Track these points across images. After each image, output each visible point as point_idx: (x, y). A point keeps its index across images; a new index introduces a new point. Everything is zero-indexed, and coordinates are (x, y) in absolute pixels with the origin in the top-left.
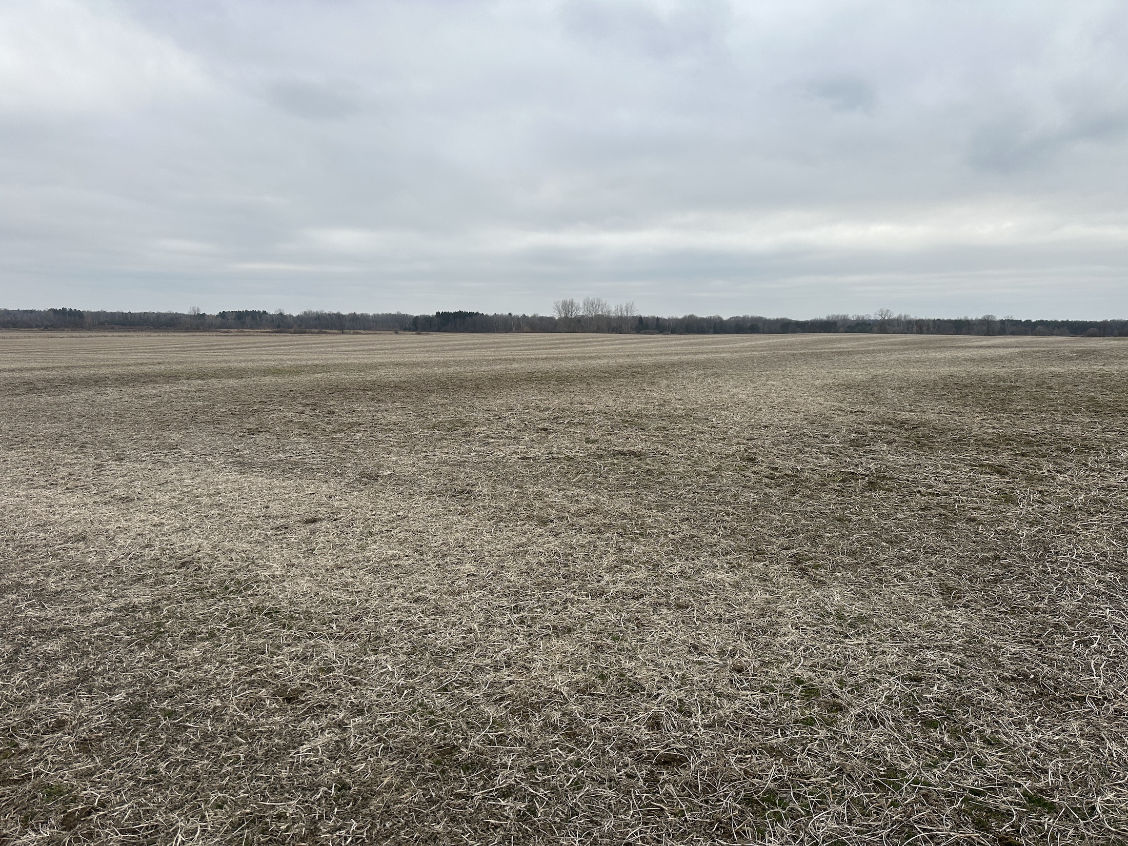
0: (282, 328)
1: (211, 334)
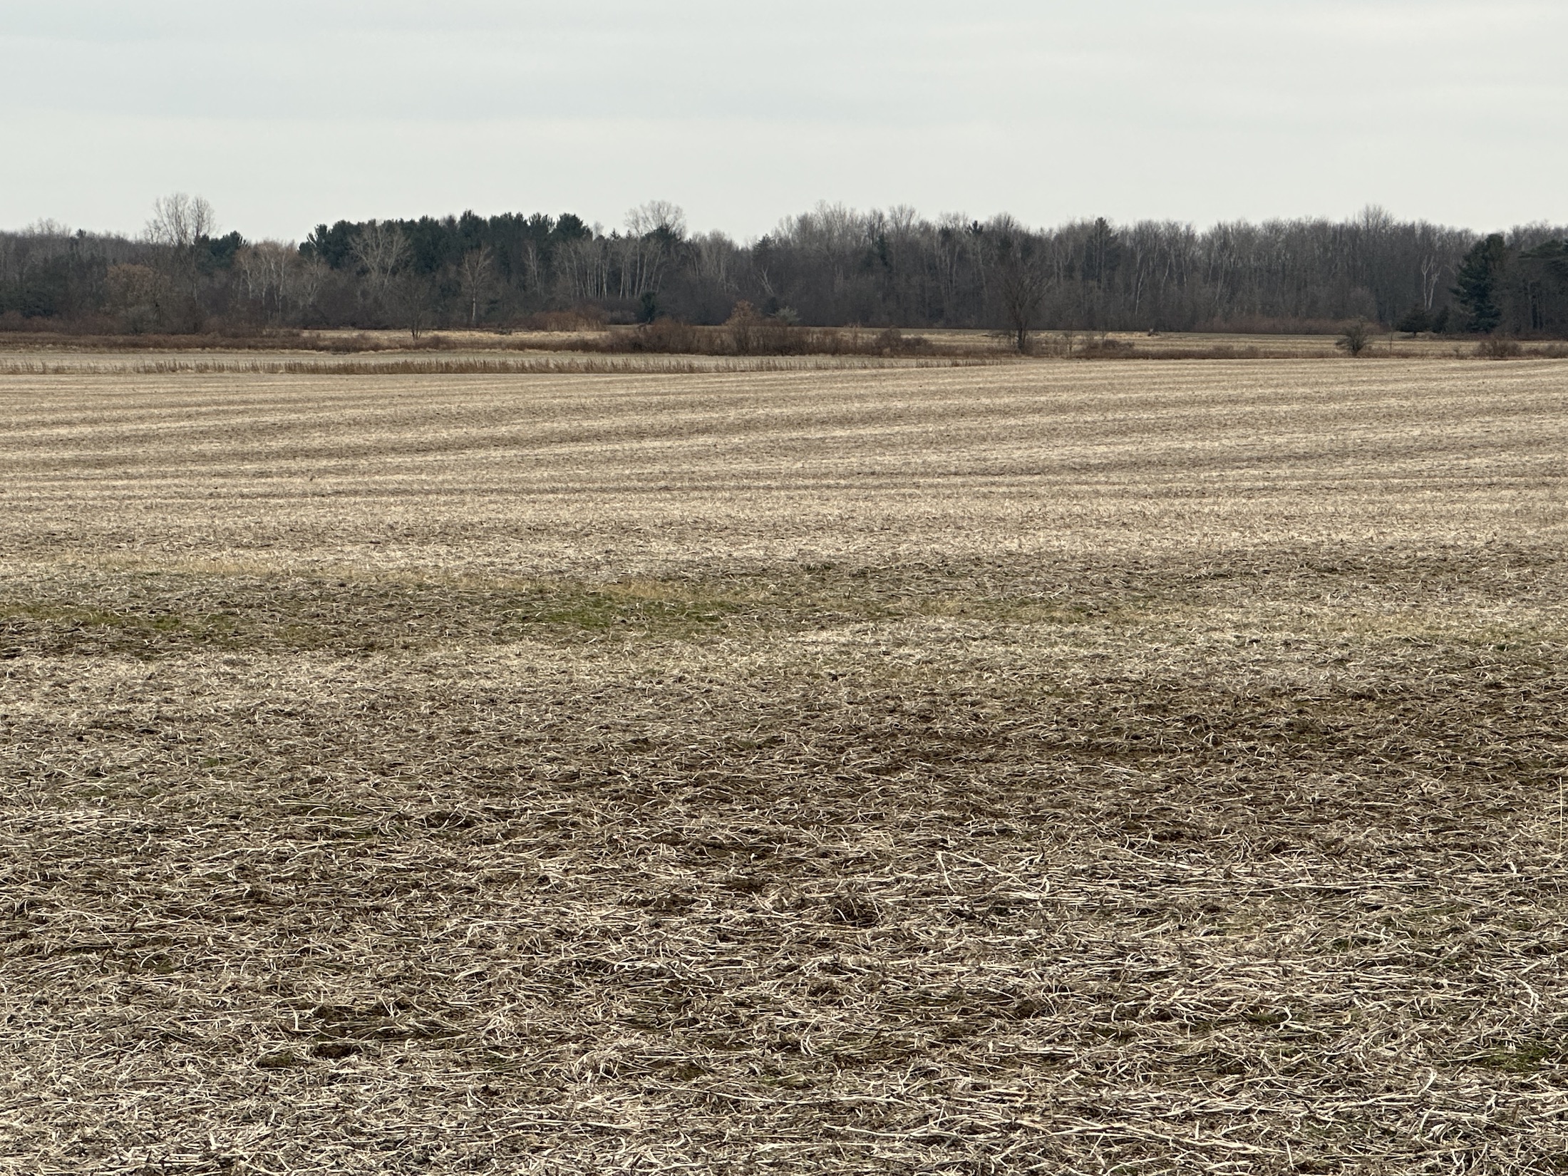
0: (663, 325)
1: (263, 359)
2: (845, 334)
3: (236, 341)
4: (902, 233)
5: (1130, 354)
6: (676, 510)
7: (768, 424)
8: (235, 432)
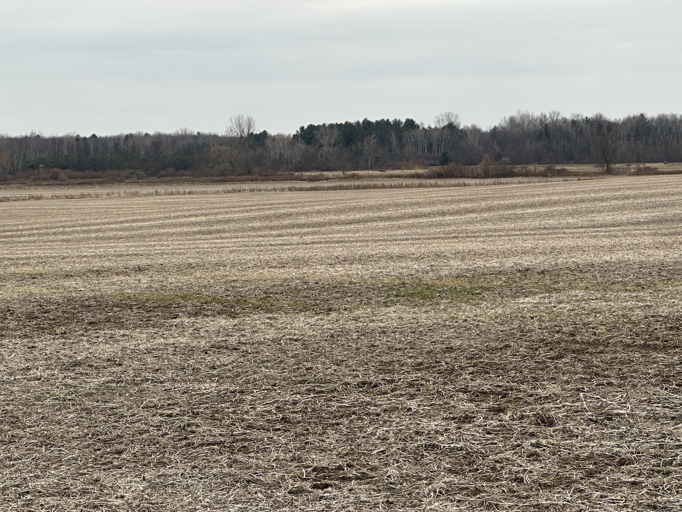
0: (451, 166)
1: (278, 185)
2: (531, 167)
3: (266, 177)
4: (555, 123)
5: (656, 172)
6: (460, 247)
7: (499, 208)
8: (267, 218)
